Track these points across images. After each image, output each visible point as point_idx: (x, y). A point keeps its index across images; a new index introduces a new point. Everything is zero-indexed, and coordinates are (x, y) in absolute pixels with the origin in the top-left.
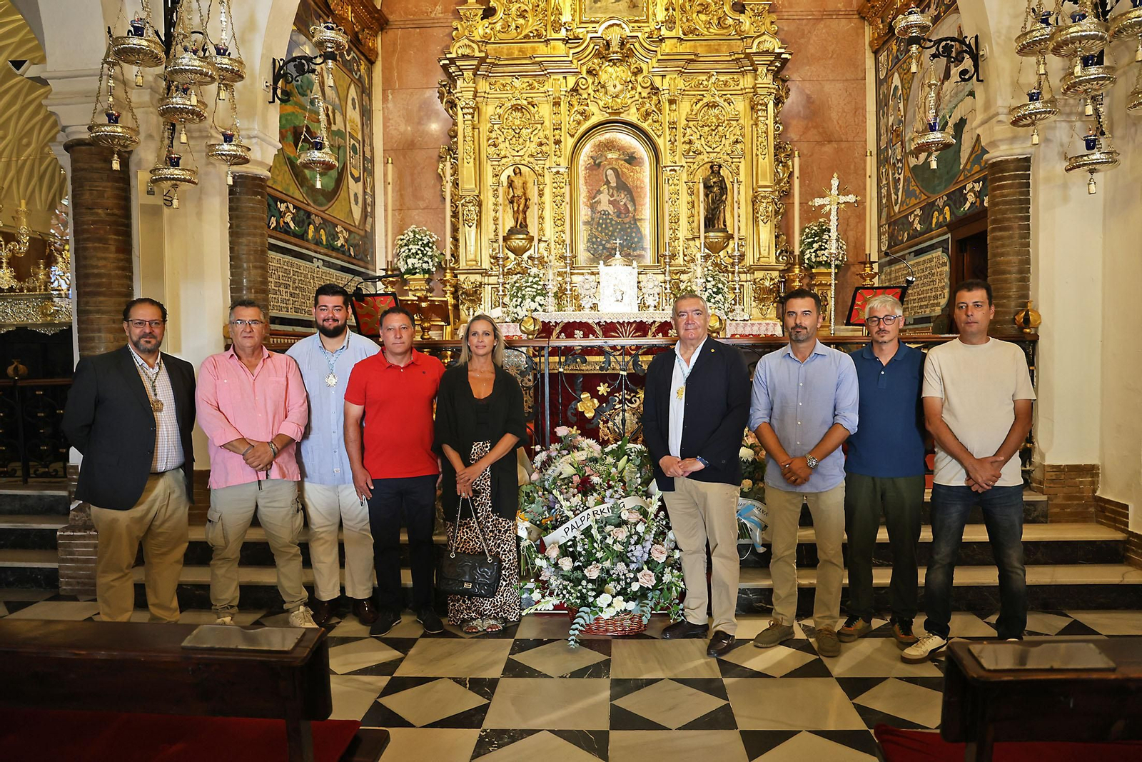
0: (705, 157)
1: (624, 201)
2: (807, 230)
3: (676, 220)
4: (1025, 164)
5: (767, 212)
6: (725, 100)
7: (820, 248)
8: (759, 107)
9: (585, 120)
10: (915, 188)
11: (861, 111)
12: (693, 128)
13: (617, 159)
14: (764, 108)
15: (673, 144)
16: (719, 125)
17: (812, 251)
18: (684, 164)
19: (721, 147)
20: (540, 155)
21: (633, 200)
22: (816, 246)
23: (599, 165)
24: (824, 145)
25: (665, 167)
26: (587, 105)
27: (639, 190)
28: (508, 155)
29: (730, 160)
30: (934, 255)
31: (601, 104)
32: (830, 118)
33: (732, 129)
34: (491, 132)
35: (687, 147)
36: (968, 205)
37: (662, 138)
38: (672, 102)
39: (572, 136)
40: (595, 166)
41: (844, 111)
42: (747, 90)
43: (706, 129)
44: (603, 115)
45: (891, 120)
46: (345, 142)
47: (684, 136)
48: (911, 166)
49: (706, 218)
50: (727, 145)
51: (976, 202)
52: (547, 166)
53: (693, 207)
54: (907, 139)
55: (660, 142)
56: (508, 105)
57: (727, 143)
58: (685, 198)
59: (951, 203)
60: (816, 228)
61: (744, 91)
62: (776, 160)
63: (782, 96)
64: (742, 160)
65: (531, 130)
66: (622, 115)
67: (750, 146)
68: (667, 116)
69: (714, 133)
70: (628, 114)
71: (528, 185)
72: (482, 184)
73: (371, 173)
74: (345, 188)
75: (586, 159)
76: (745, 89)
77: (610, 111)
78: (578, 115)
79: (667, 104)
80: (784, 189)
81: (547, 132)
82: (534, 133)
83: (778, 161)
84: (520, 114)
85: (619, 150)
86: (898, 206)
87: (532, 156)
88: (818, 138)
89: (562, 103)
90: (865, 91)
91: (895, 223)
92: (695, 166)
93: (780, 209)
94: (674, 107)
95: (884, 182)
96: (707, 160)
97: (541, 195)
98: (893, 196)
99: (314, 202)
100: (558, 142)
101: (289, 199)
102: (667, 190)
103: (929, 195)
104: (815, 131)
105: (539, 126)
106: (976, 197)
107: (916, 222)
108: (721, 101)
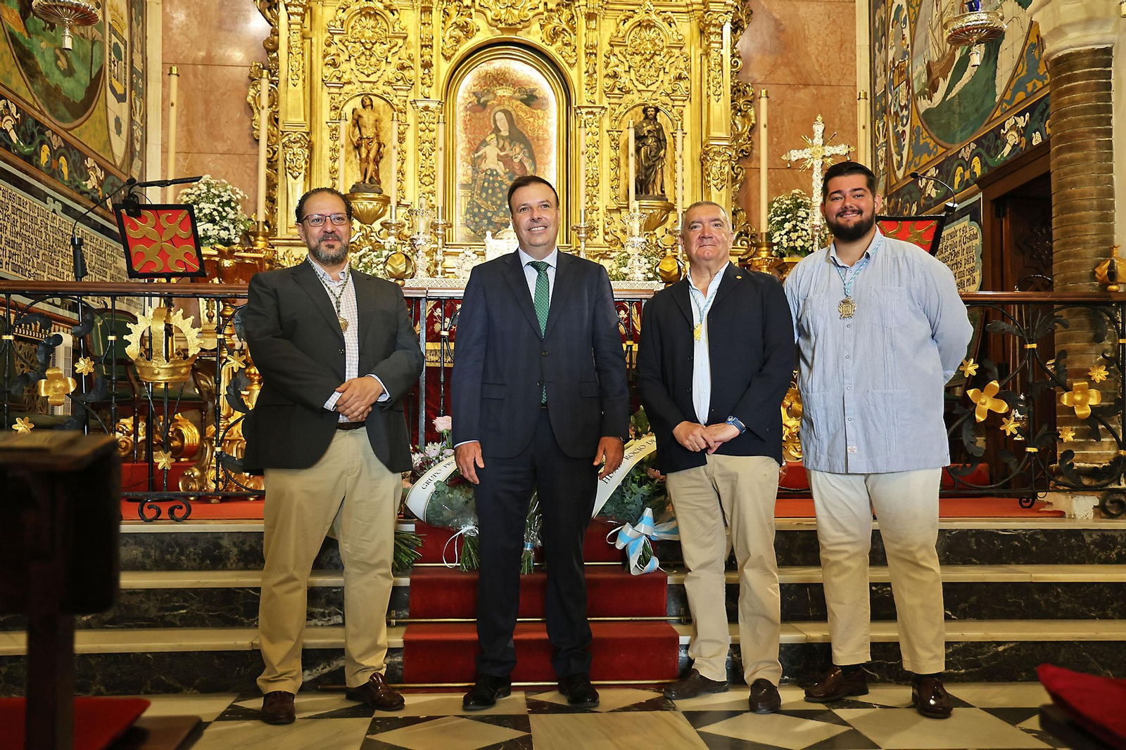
0: (635, 98)
1: (520, 157)
2: (776, 205)
3: (594, 182)
4: (1103, 57)
5: (722, 174)
6: (664, 19)
7: (794, 229)
8: (712, 29)
9: (467, 37)
10: (928, 140)
11: (848, 44)
12: (619, 55)
13: (511, 98)
14: (719, 31)
15: (591, 76)
16: (655, 54)
17: (783, 232)
18: (607, 106)
19: (657, 84)
20: (401, 83)
21: (532, 157)
22: (788, 226)
23: (484, 105)
24: (799, 89)
25: (579, 108)
26: (470, 15)
27: (541, 142)
28: (353, 80)
29: (670, 103)
30: (957, 227)
31: (490, 14)
32: (807, 54)
33: (673, 59)
34: (329, 45)
35: (610, 82)
36: (1008, 149)
37: (575, 69)
38: (590, 17)
39: (447, 58)
40: (479, 105)
41: (825, 44)
42: (695, 7)
43: (638, 58)
44: (492, 31)
45: (891, 53)
46: (104, 37)
47: (606, 67)
48: (922, 111)
49: (637, 180)
50: (666, 83)
51: (1019, 144)
52: (411, 98)
53: (618, 166)
54: (915, 75)
55: (573, 74)
56: (355, 7)
57: (666, 79)
58: (607, 152)
59: (983, 152)
60: (788, 202)
61: (690, 8)
62: (734, 107)
63: (741, 20)
64: (687, 103)
65: (388, 46)
66: (519, 33)
67: (698, 83)
68: (583, 35)
69: (648, 64)
70: (529, 33)
71: (382, 124)
72: (314, 119)
73: (143, 95)
74: (101, 104)
75: (466, 95)
76: (692, 4)
77: (503, 26)
78: (457, 30)
79: (584, 20)
80: (744, 147)
81: (412, 51)
82: (393, 51)
83: (736, 110)
84: (372, 23)
85: (514, 86)
86: (902, 169)
87: (390, 83)
88: (789, 80)
89: (434, 10)
90: (854, 18)
91: (898, 193)
92: (622, 109)
93: (737, 175)
94: (593, 24)
95: (882, 140)
96: (638, 101)
97: (401, 140)
98: (896, 158)
99: (51, 111)
100: (427, 65)
101: (11, 95)
102: (583, 139)
103: (949, 146)
104: (786, 71)
105: (400, 42)
106: (1021, 136)
107: (930, 186)
108: (658, 20)
